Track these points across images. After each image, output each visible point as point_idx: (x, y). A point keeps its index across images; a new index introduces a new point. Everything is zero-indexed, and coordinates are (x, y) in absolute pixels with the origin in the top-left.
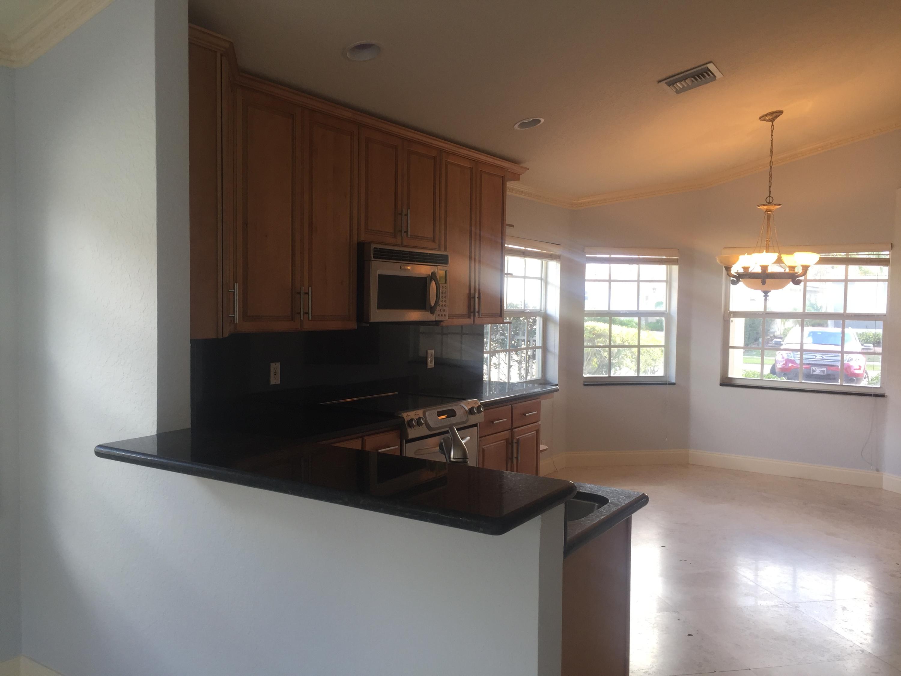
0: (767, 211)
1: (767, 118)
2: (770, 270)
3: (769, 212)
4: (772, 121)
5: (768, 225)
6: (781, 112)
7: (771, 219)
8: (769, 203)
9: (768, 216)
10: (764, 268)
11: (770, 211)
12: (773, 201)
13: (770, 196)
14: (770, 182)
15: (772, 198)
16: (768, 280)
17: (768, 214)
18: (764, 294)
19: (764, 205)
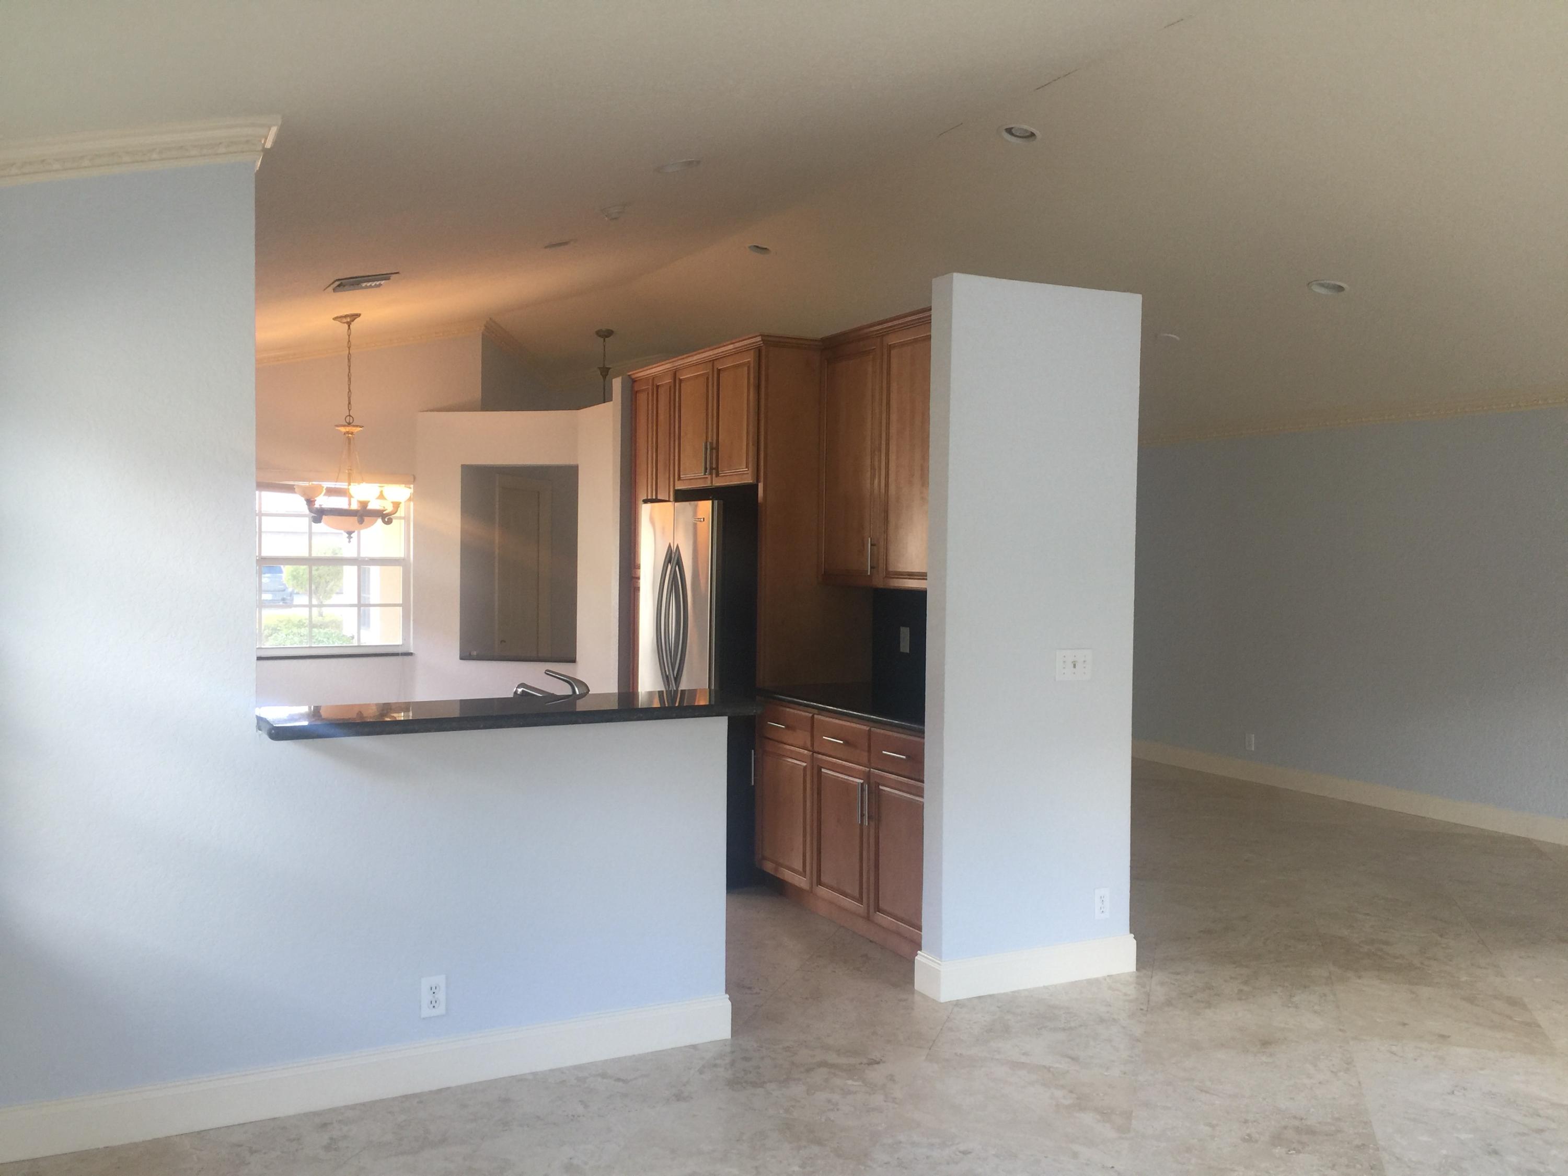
0: (348, 433)
1: (345, 320)
2: (371, 507)
3: (350, 435)
4: (349, 324)
5: (349, 449)
6: (358, 315)
7: (352, 442)
8: (349, 424)
9: (349, 439)
10: (364, 504)
11: (352, 433)
12: (353, 420)
13: (350, 416)
14: (349, 398)
15: (352, 417)
16: (366, 519)
17: (348, 436)
18: (347, 535)
19: (344, 426)
